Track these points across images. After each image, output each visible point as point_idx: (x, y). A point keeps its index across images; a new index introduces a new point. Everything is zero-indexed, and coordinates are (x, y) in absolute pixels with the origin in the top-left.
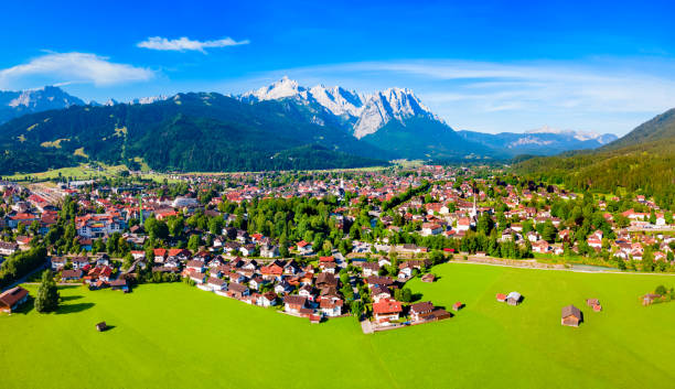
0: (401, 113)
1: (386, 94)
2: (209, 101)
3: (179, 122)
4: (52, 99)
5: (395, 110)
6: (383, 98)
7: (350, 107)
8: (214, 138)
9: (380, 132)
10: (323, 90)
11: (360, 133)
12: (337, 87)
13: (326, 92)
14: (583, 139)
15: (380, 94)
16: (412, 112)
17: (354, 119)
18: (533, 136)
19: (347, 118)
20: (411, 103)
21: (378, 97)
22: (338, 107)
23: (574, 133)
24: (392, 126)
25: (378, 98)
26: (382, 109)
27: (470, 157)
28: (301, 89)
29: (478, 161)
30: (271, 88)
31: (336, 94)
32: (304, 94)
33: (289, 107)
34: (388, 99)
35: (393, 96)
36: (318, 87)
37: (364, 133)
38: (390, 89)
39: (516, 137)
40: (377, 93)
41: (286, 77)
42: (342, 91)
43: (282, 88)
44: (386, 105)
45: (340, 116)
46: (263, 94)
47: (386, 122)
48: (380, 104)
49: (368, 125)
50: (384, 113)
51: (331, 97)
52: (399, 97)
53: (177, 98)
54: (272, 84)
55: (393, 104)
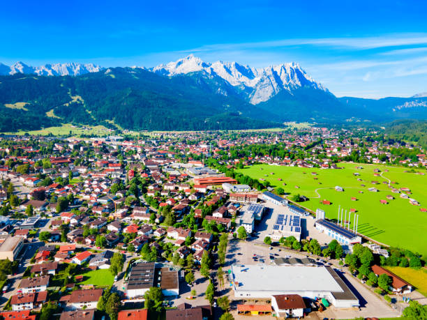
0: (290, 85)
1: (278, 69)
2: (136, 75)
3: (131, 95)
5: (285, 82)
6: (275, 73)
7: (244, 79)
8: (159, 107)
9: (273, 100)
10: (222, 65)
11: (255, 101)
12: (234, 63)
13: (225, 67)
15: (272, 70)
16: (299, 84)
17: (250, 90)
19: (243, 88)
20: (298, 77)
22: (235, 79)
24: (282, 95)
25: (270, 73)
26: (274, 82)
27: (350, 120)
28: (204, 65)
29: (357, 124)
30: (180, 63)
31: (233, 69)
32: (208, 70)
33: (199, 81)
34: (279, 74)
35: (283, 71)
36: (218, 63)
37: (259, 101)
38: (280, 66)
40: (270, 69)
41: (191, 55)
42: (237, 66)
43: (190, 65)
44: (277, 78)
45: (237, 87)
46: (173, 69)
47: (277, 92)
48: (272, 78)
49: (260, 97)
50: (275, 85)
51: (229, 71)
52: (289, 71)
53: (109, 71)
54: (180, 60)
55: (283, 77)
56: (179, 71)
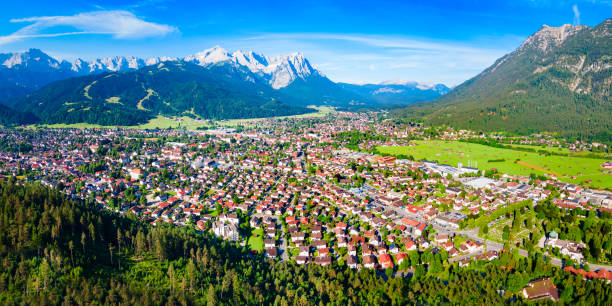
0: (302, 73)
1: (292, 59)
2: (183, 67)
4: (38, 59)
5: (298, 70)
6: (290, 62)
9: (290, 86)
10: (242, 54)
11: (276, 86)
12: (251, 52)
13: (244, 56)
14: (422, 88)
15: (288, 59)
16: (309, 71)
17: (269, 77)
18: (389, 86)
20: (308, 66)
21: (287, 63)
22: (254, 66)
23: (417, 84)
24: (297, 82)
26: (290, 70)
28: (229, 55)
30: (208, 54)
31: (251, 57)
32: (234, 60)
34: (293, 63)
35: (296, 61)
36: (238, 52)
37: (279, 86)
38: (294, 56)
39: (378, 87)
40: (285, 58)
41: (217, 46)
42: (254, 55)
43: (217, 55)
44: (292, 67)
46: (203, 59)
47: (293, 79)
48: (289, 67)
49: (281, 82)
50: (292, 73)
51: (248, 60)
52: (301, 62)
53: (162, 65)
54: (207, 51)
55: (296, 66)
56: (208, 60)
